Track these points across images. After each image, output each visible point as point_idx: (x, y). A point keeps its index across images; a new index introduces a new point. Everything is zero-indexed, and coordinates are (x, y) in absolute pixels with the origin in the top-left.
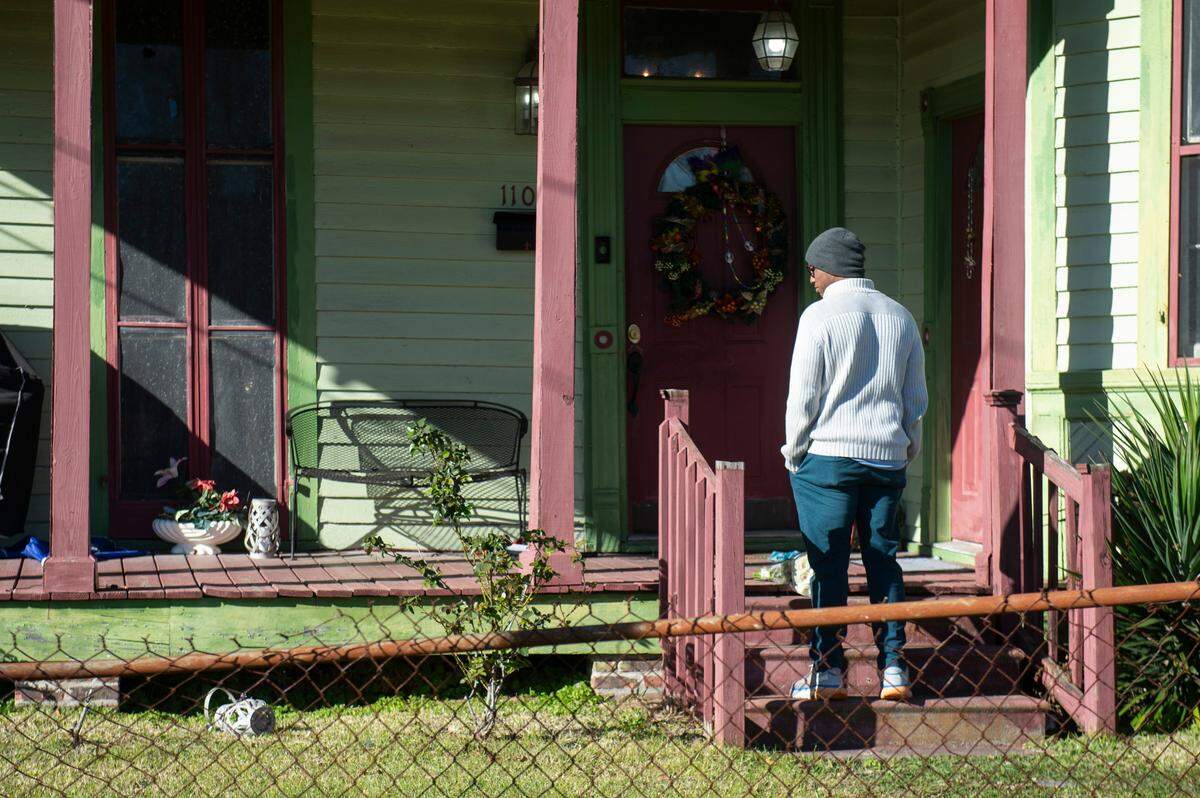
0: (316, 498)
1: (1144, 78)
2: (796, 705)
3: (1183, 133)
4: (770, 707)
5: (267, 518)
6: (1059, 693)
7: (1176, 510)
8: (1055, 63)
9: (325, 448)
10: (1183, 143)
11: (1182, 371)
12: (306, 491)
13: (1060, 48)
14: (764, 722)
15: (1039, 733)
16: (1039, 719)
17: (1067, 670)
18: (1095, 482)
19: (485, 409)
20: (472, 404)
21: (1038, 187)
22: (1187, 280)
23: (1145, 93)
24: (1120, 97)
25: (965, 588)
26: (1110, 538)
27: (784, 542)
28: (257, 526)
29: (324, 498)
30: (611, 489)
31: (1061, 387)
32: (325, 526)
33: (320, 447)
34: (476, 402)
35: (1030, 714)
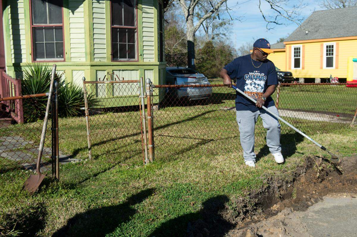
1: (25, 13)
3: (32, 23)
6: (13, 117)
7: (33, 86)
8: (8, 10)
10: (32, 25)
11: (34, 63)
13: (9, 7)
15: (10, 124)
17: (15, 113)
18: (18, 81)
21: (6, 31)
22: (34, 48)
23: (25, 16)
24: (21, 16)
26: (21, 91)
31: (13, 66)
35: (9, 121)
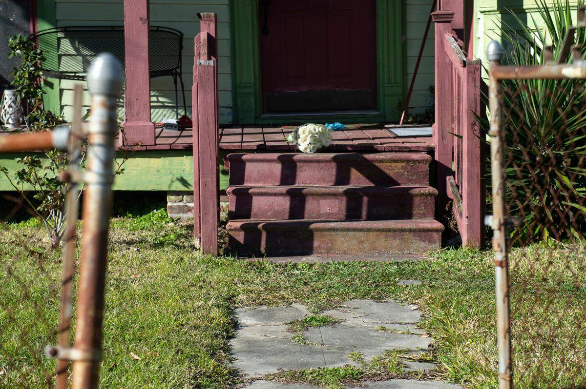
0: (58, 89)
2: (260, 226)
4: (243, 228)
5: (13, 102)
9: (63, 58)
12: (51, 85)
14: (240, 237)
15: (437, 245)
16: (437, 237)
19: (163, 31)
20: (156, 29)
25: (419, 147)
27: (363, 118)
28: (6, 107)
29: (64, 89)
30: (249, 83)
31: (498, 9)
32: (65, 107)
33: (60, 57)
34: (158, 27)
35: (430, 233)
